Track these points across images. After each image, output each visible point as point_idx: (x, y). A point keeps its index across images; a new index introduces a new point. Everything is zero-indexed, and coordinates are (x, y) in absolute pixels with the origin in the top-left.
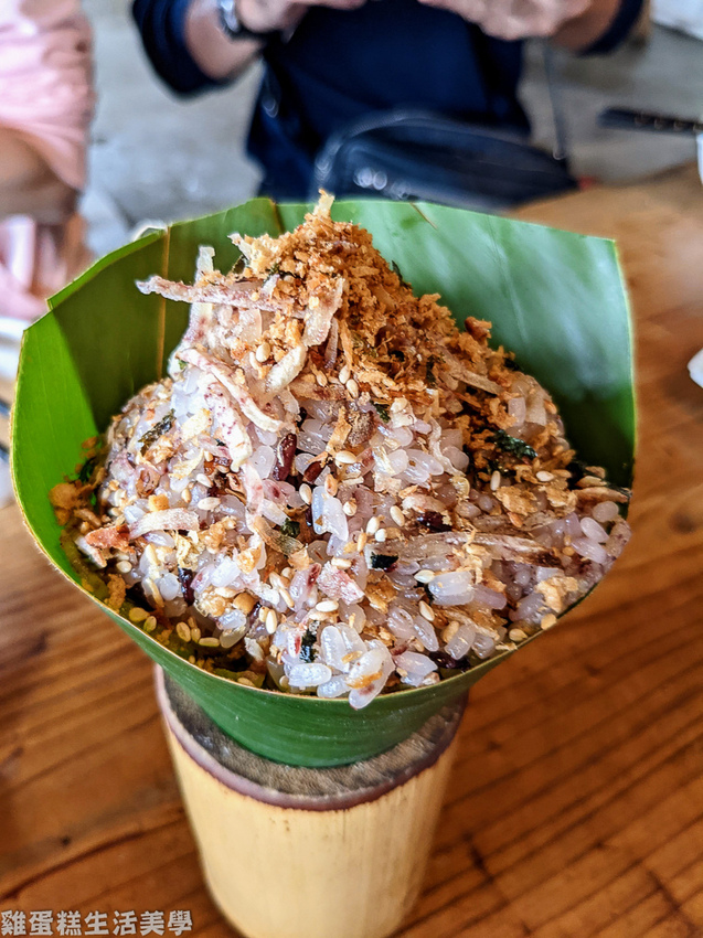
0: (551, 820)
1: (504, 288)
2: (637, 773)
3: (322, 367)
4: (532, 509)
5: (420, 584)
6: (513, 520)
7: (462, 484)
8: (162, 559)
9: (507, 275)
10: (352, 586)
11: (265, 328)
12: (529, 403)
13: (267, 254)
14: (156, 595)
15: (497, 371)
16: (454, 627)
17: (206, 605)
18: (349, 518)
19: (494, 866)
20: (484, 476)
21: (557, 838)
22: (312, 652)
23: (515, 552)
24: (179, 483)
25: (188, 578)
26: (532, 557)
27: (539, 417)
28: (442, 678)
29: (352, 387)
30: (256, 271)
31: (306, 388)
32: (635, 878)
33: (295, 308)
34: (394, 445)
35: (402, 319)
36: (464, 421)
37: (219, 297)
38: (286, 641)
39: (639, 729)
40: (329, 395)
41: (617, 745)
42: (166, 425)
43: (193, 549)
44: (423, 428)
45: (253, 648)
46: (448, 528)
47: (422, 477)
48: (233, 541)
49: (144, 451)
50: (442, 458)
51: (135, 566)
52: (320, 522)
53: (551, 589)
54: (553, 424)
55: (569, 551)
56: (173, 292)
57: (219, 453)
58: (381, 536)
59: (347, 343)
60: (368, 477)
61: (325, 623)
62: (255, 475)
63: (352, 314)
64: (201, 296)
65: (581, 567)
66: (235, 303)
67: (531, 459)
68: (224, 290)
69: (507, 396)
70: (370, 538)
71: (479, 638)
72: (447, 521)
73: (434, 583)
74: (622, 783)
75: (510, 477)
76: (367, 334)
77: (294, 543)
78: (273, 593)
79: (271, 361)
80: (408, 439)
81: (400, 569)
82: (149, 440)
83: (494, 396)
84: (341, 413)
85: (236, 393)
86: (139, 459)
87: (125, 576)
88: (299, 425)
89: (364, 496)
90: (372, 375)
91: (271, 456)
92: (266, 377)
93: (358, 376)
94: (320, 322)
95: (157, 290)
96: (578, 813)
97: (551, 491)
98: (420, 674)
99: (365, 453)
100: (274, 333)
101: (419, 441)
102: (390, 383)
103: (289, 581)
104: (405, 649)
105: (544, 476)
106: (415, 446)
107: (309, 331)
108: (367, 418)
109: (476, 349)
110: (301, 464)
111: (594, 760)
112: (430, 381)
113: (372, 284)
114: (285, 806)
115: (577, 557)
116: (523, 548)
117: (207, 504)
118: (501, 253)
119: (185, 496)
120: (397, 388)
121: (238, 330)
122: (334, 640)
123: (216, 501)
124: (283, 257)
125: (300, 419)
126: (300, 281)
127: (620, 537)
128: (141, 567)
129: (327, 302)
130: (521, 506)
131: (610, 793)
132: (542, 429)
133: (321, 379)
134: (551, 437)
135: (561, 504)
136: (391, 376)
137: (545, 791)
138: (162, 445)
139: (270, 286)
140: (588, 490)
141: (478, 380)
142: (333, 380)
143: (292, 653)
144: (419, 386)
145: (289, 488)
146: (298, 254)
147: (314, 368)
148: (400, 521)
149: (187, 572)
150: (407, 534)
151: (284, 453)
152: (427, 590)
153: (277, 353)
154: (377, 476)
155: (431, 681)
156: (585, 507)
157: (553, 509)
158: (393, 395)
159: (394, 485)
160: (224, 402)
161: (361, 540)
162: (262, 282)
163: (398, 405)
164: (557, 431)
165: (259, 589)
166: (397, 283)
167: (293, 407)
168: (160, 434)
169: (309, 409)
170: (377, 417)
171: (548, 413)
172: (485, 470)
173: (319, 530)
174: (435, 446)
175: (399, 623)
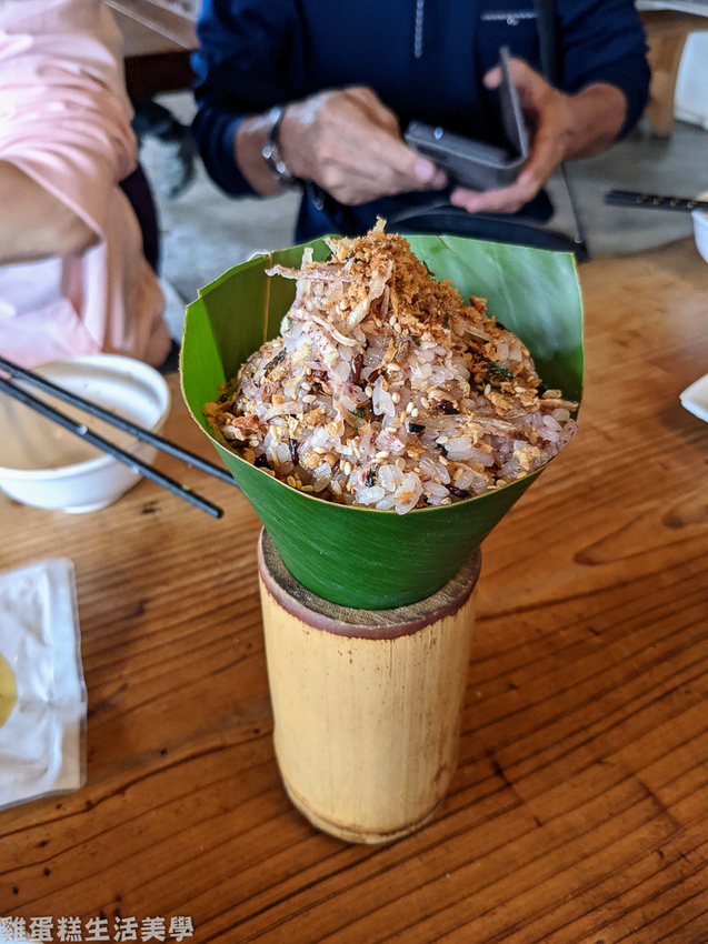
0: (559, 742)
1: (500, 290)
2: (630, 709)
3: (379, 316)
4: (511, 407)
5: (439, 446)
6: (499, 412)
7: (465, 387)
8: (279, 433)
9: (502, 281)
10: (397, 442)
11: (345, 290)
12: (510, 349)
13: (347, 249)
14: (275, 458)
15: (490, 328)
16: (460, 471)
17: (307, 461)
18: (396, 405)
19: (511, 774)
20: (480, 387)
21: (563, 755)
22: (373, 481)
23: (499, 430)
24: (290, 392)
25: (295, 444)
26: (510, 433)
27: (517, 356)
28: (453, 502)
29: (397, 328)
30: (340, 258)
31: (370, 326)
32: (628, 786)
33: (363, 280)
34: (423, 360)
35: (429, 291)
36: (469, 356)
37: (317, 275)
38: (357, 479)
39: (633, 676)
40: (383, 333)
41: (615, 687)
42: (279, 359)
43: (299, 426)
44: (441, 352)
45: (336, 487)
46: (457, 413)
47: (440, 380)
48: (323, 420)
49: (266, 375)
50: (454, 370)
51: (262, 443)
52: (377, 406)
53: (523, 455)
54: (526, 361)
55: (535, 435)
56: (288, 274)
57: (316, 367)
58: (415, 413)
59: (395, 300)
60: (408, 382)
61: (380, 465)
62: (339, 379)
63: (397, 283)
64: (305, 275)
65: (543, 444)
66: (327, 278)
67: (511, 379)
68: (320, 270)
69: (496, 342)
70: (409, 415)
71: (476, 479)
72: (455, 406)
73: (448, 444)
74: (619, 715)
75: (496, 389)
76: (407, 297)
77: (361, 421)
78: (349, 449)
79: (349, 309)
80: (432, 357)
81: (427, 435)
82: (270, 367)
83: (487, 342)
84: (391, 342)
85: (327, 327)
86: (263, 380)
87: (254, 448)
88: (366, 349)
89: (406, 391)
90: (409, 319)
91: (347, 367)
92: (345, 319)
93: (401, 321)
94: (378, 286)
95: (279, 272)
96: (581, 737)
97: (523, 397)
98: (439, 498)
99: (405, 366)
100: (351, 293)
101: (438, 361)
102: (421, 325)
103: (359, 442)
104: (429, 480)
105: (519, 390)
106: (437, 364)
107: (372, 290)
108: (406, 344)
109: (478, 317)
110: (366, 374)
111: (594, 698)
112: (445, 325)
113: (410, 269)
114: (350, 635)
115: (540, 439)
116: (504, 427)
117: (308, 399)
118: (499, 268)
119: (294, 397)
120: (425, 328)
121: (328, 293)
122: (386, 474)
123: (314, 397)
124: (357, 250)
125: (365, 345)
126: (366, 264)
127: (570, 429)
128: (265, 444)
129: (382, 274)
130: (504, 404)
131: (610, 721)
132: (519, 363)
133: (379, 323)
134: (524, 369)
135: (529, 404)
136: (421, 321)
137: (554, 720)
138: (279, 370)
139: (349, 265)
140: (548, 400)
141: (477, 332)
142: (386, 324)
143: (361, 483)
144: (439, 327)
145: (358, 388)
146: (365, 249)
147: (374, 317)
148: (426, 405)
149: (295, 441)
150: (431, 414)
151: (356, 365)
152: (444, 449)
153: (352, 304)
154: (412, 380)
155: (446, 501)
156: (546, 410)
157: (524, 408)
158: (422, 331)
159: (423, 385)
160: (321, 333)
161: (403, 415)
162: (344, 265)
163: (426, 336)
164: (529, 365)
165: (339, 449)
166: (426, 272)
167: (362, 338)
168: (276, 364)
169: (371, 341)
170: (413, 344)
171: (523, 354)
172: (481, 384)
173: (377, 412)
174: (448, 362)
175: (426, 466)
